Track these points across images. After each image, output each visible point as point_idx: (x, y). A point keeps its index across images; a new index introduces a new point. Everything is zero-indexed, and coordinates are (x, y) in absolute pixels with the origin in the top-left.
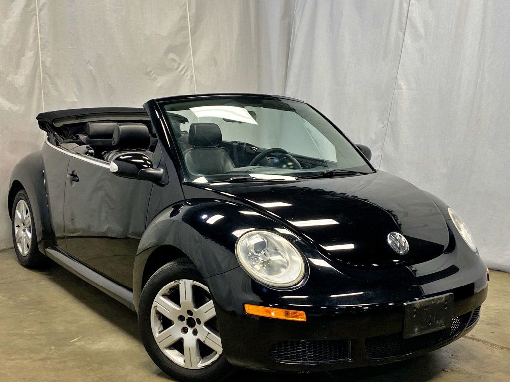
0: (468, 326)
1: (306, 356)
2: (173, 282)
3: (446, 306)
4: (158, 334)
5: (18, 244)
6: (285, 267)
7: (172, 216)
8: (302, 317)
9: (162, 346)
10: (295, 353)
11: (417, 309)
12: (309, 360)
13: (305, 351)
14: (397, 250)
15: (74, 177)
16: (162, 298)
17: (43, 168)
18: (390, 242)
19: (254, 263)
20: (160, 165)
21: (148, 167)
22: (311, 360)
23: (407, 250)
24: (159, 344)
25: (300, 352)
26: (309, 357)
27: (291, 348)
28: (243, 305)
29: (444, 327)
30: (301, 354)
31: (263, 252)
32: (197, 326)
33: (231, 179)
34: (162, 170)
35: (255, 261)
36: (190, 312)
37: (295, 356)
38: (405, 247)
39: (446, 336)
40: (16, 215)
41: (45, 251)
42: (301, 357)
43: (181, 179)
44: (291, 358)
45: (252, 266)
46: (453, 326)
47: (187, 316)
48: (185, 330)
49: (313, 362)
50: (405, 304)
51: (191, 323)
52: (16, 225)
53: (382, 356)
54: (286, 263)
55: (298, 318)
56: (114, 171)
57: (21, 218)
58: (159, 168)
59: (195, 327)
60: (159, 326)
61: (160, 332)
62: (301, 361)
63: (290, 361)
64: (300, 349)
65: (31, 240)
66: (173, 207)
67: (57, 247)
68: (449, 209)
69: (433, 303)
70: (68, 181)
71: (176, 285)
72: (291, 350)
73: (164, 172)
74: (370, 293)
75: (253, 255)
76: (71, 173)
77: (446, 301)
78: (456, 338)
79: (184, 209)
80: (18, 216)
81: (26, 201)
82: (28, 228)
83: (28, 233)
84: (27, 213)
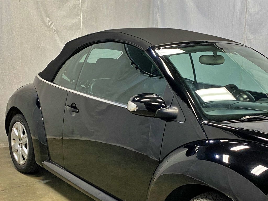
5: (14, 154)
15: (73, 107)
40: (12, 131)
41: (42, 164)
52: (12, 139)
56: (133, 110)
57: (17, 134)
65: (27, 156)
73: (179, 111)
76: (70, 105)
80: (14, 132)
81: (24, 125)
82: (24, 144)
83: (24, 148)
84: (24, 133)
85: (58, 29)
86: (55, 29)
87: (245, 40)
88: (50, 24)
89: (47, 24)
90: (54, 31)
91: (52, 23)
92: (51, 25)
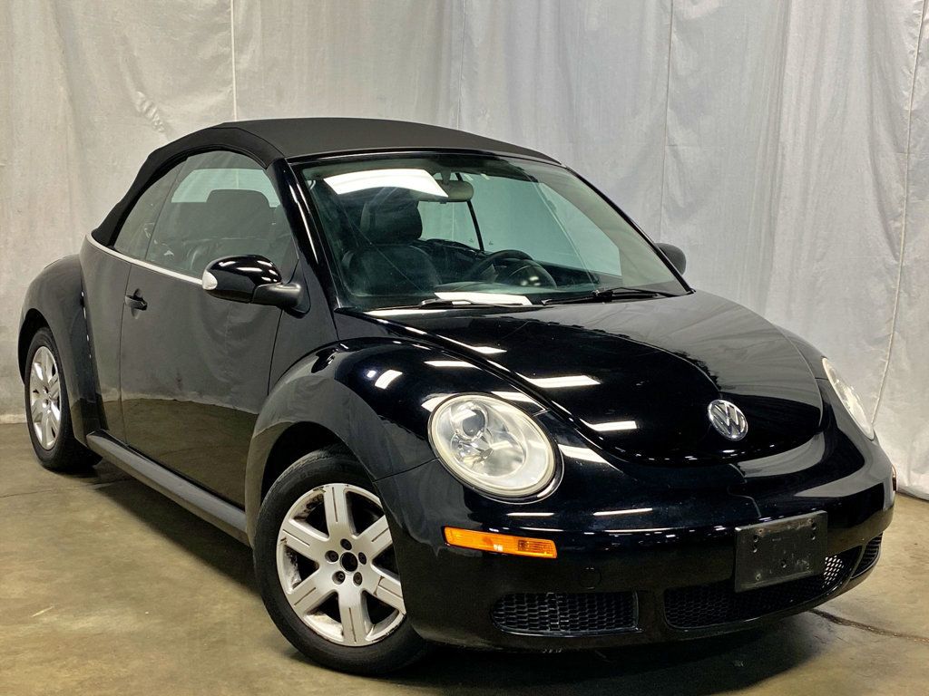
0: (856, 573)
1: (557, 621)
2: (312, 491)
3: (814, 533)
4: (291, 589)
5: (36, 425)
6: (519, 460)
7: (315, 369)
8: (548, 551)
9: (300, 609)
10: (535, 616)
11: (760, 538)
12: (562, 628)
13: (556, 611)
14: (725, 431)
15: (139, 302)
16: (294, 522)
17: (82, 288)
18: (711, 417)
19: (463, 454)
20: (293, 279)
21: (272, 282)
22: (566, 629)
23: (744, 432)
24: (293, 607)
25: (546, 613)
26: (561, 624)
27: (529, 606)
28: (443, 529)
29: (809, 572)
30: (547, 618)
31: (480, 434)
32: (360, 568)
33: (424, 303)
34: (298, 286)
35: (465, 451)
36: (346, 544)
37: (536, 620)
38: (739, 427)
39: (815, 590)
40: (33, 371)
41: (85, 440)
42: (547, 623)
43: (331, 303)
44: (530, 625)
45: (460, 459)
46: (828, 571)
47: (341, 552)
48: (339, 577)
49: (569, 631)
50: (737, 529)
51: (350, 563)
52: (32, 389)
53: (694, 625)
54: (520, 453)
55: (543, 552)
56: (210, 288)
57: (41, 377)
58: (292, 283)
59: (357, 570)
60: (292, 574)
61: (295, 586)
62: (548, 631)
63: (527, 630)
64: (545, 609)
65: (59, 423)
66: (317, 355)
67: (107, 432)
68: (824, 360)
69: (789, 527)
70: (128, 310)
71: (317, 497)
72: (529, 611)
73: (301, 290)
74: (674, 508)
75: (462, 439)
76: (132, 295)
77: (813, 526)
78: (833, 595)
79: (337, 358)
80: (36, 374)
81: (52, 351)
82: (54, 400)
83: (54, 408)
84: (54, 373)
85: (170, 121)
86: (159, 121)
87: (667, 147)
88: (145, 108)
89: (138, 109)
90: (157, 127)
91: (150, 106)
92: (148, 110)
